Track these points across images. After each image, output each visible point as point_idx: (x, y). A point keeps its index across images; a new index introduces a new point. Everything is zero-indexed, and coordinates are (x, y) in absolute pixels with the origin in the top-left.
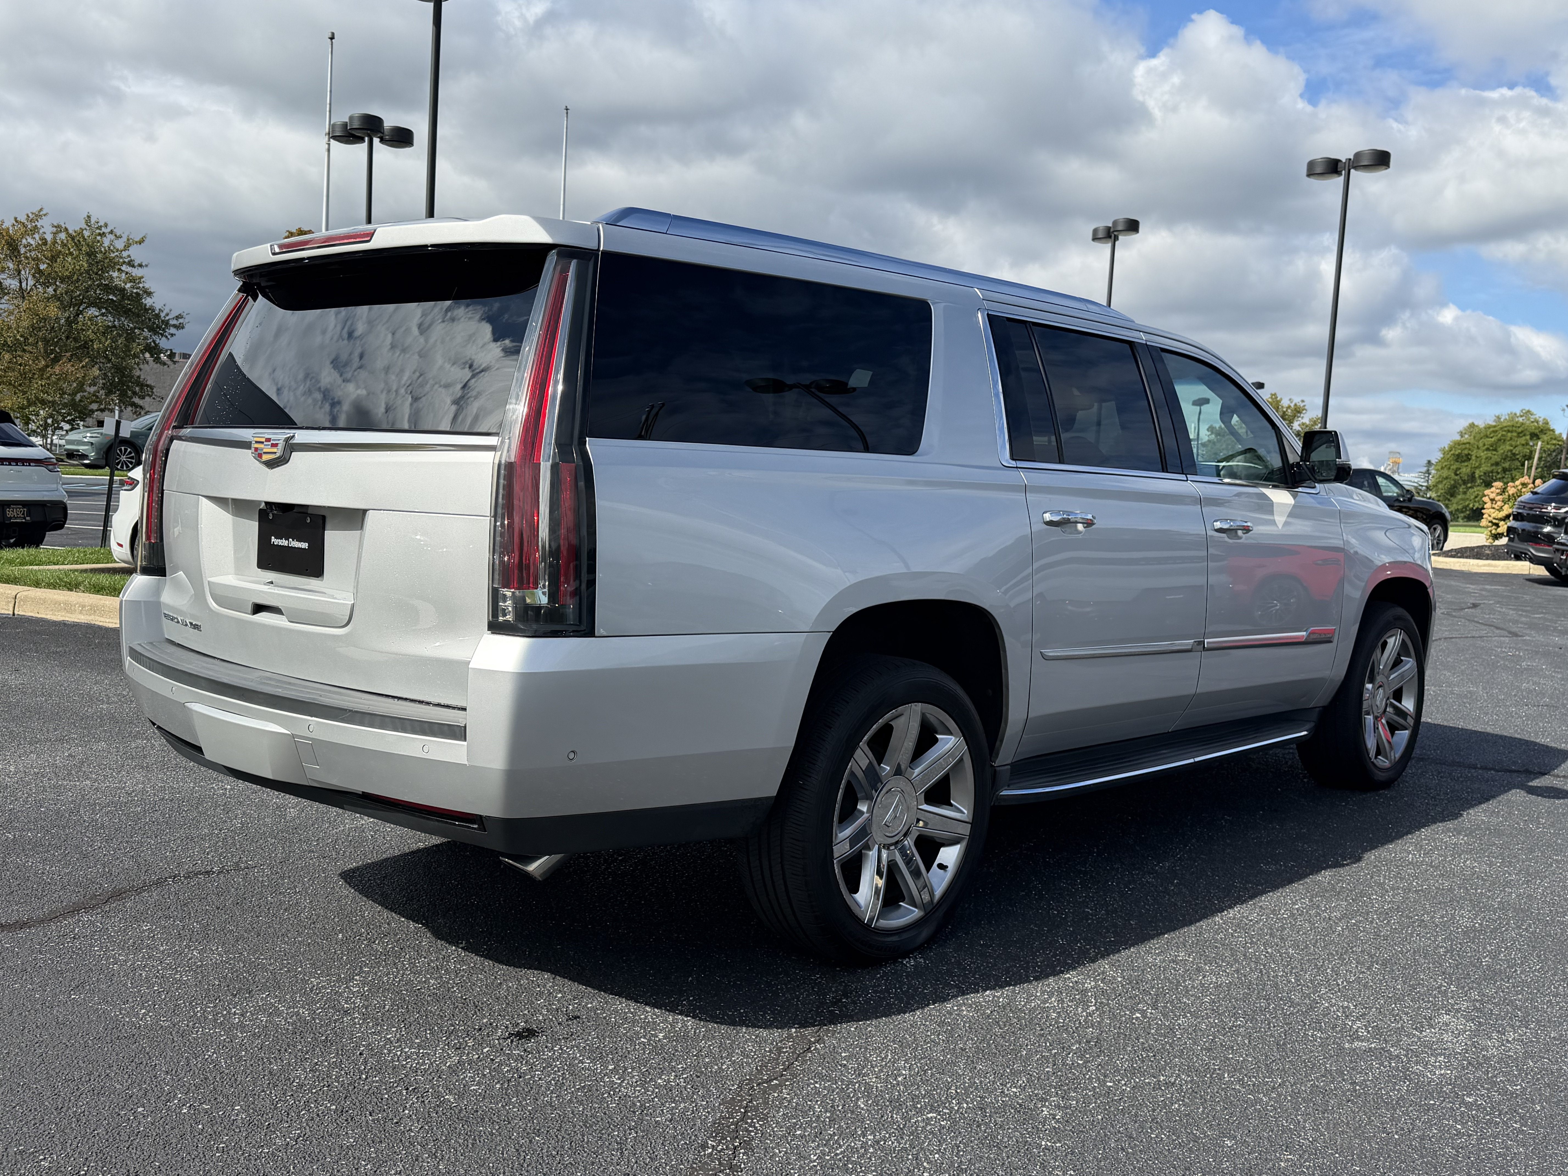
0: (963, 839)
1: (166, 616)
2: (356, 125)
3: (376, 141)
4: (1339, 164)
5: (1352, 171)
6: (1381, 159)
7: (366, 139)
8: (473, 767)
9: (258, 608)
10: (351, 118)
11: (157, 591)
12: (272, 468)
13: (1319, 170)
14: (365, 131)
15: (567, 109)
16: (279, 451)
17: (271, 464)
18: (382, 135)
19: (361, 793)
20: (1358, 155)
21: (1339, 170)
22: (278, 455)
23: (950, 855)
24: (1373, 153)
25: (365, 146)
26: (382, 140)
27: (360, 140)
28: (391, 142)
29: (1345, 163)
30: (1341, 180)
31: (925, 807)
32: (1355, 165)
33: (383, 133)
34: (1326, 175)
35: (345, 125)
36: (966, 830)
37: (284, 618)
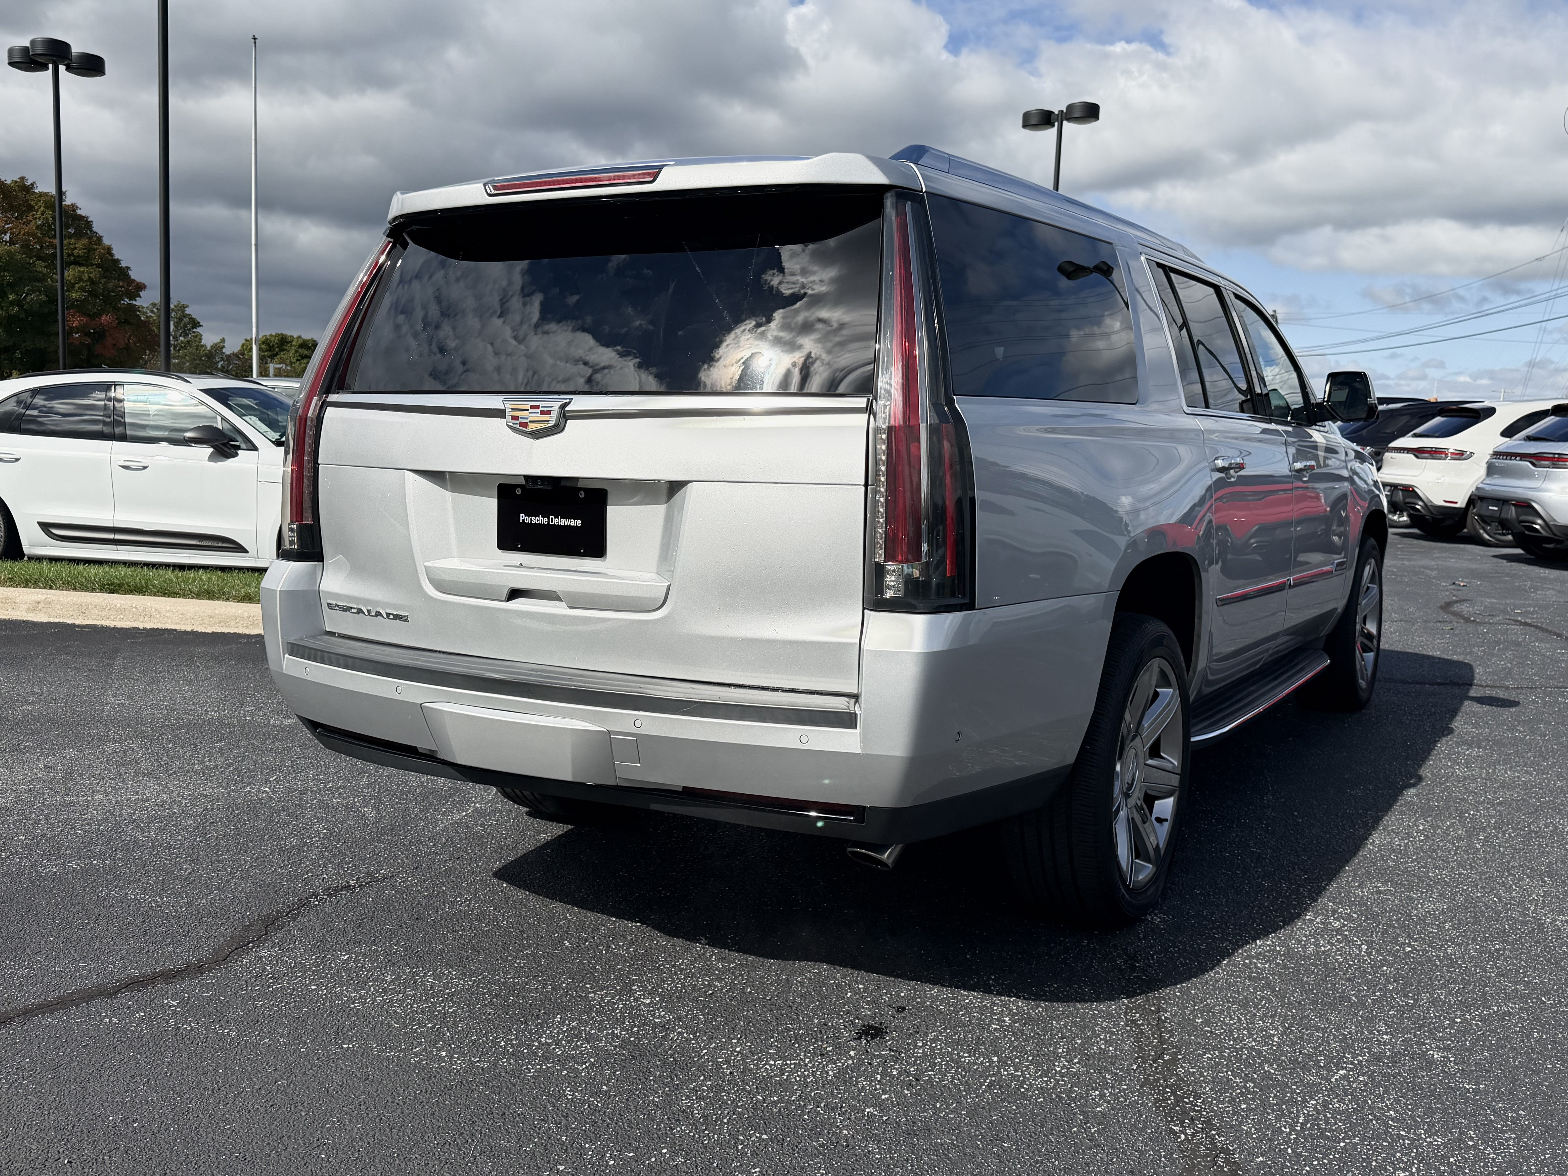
0: (1174, 791)
1: (330, 606)
2: (39, 51)
3: (62, 68)
4: (1053, 115)
5: (1065, 123)
6: (1090, 112)
7: (50, 66)
8: (868, 756)
9: (514, 594)
10: (33, 42)
11: (313, 579)
12: (537, 439)
13: (1034, 121)
14: (51, 58)
15: (255, 39)
16: (552, 420)
17: (537, 435)
18: (69, 62)
19: (681, 790)
20: (1070, 107)
21: (1052, 121)
22: (551, 424)
23: (1166, 806)
24: (1082, 106)
25: (49, 73)
26: (69, 68)
27: (44, 67)
28: (79, 71)
29: (1058, 115)
30: (1054, 131)
31: (1150, 762)
32: (1068, 117)
33: (71, 60)
34: (1040, 126)
35: (26, 49)
36: (1175, 780)
37: (563, 604)
